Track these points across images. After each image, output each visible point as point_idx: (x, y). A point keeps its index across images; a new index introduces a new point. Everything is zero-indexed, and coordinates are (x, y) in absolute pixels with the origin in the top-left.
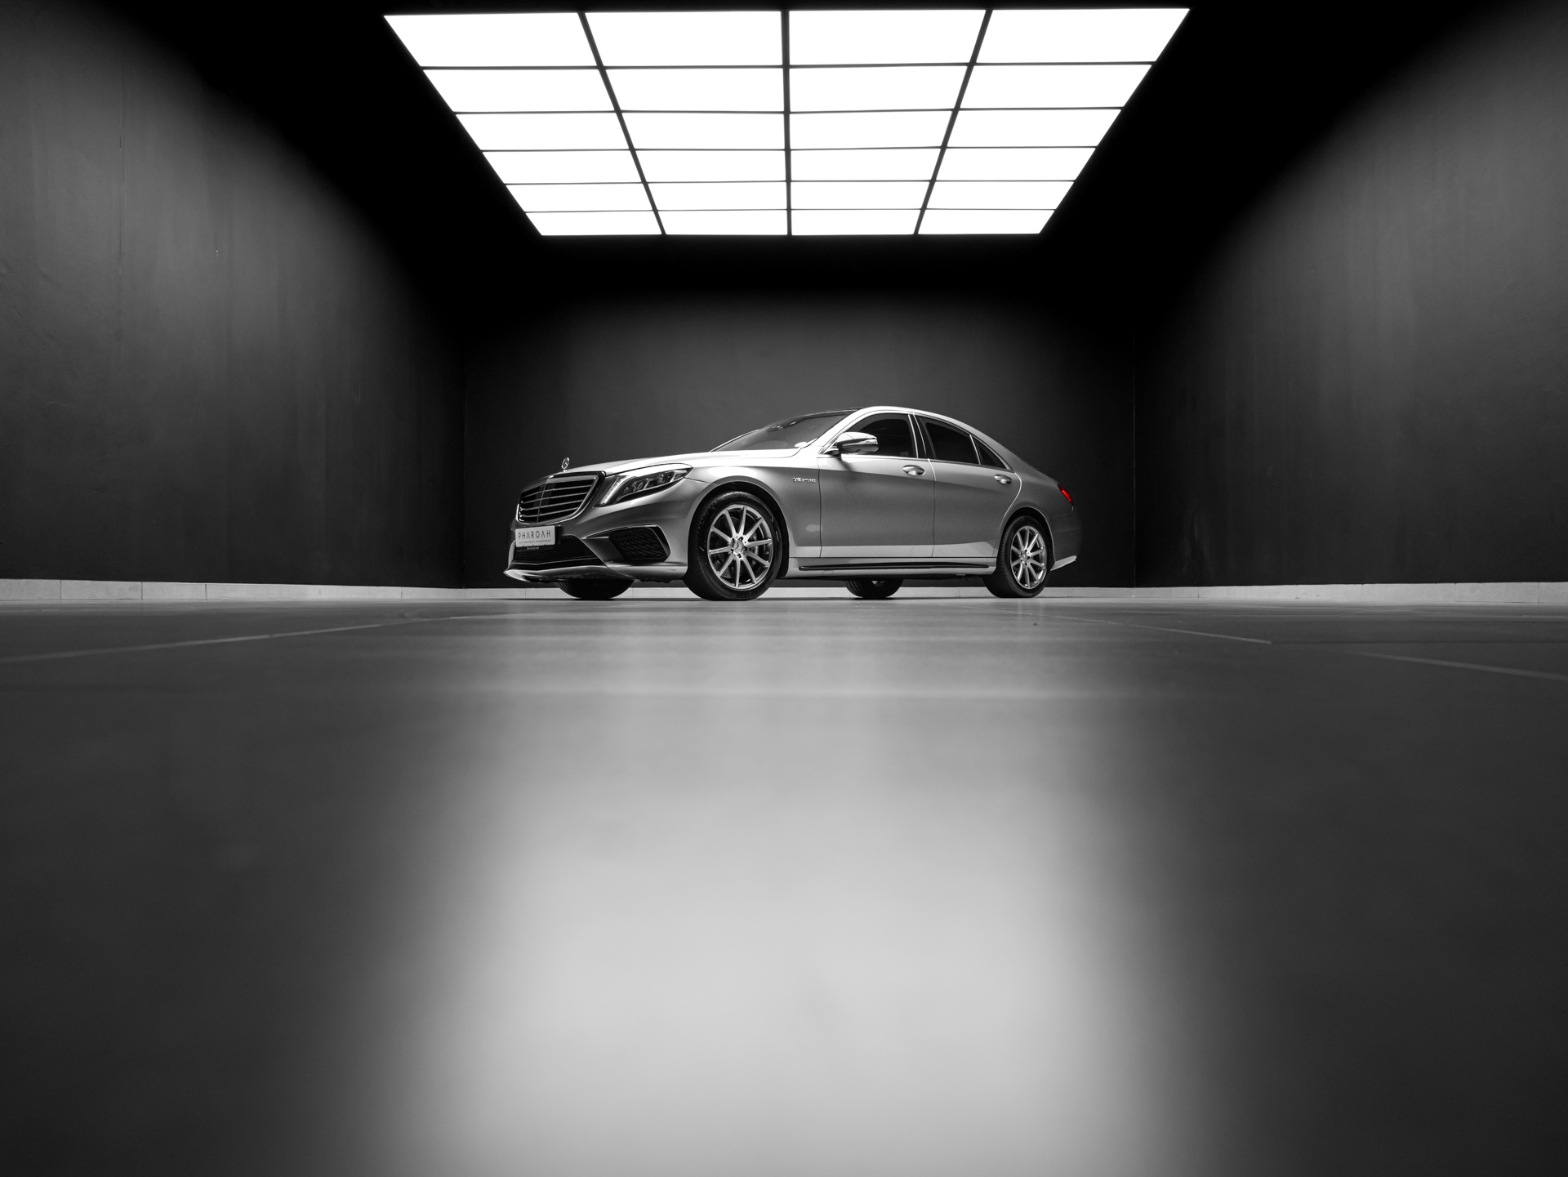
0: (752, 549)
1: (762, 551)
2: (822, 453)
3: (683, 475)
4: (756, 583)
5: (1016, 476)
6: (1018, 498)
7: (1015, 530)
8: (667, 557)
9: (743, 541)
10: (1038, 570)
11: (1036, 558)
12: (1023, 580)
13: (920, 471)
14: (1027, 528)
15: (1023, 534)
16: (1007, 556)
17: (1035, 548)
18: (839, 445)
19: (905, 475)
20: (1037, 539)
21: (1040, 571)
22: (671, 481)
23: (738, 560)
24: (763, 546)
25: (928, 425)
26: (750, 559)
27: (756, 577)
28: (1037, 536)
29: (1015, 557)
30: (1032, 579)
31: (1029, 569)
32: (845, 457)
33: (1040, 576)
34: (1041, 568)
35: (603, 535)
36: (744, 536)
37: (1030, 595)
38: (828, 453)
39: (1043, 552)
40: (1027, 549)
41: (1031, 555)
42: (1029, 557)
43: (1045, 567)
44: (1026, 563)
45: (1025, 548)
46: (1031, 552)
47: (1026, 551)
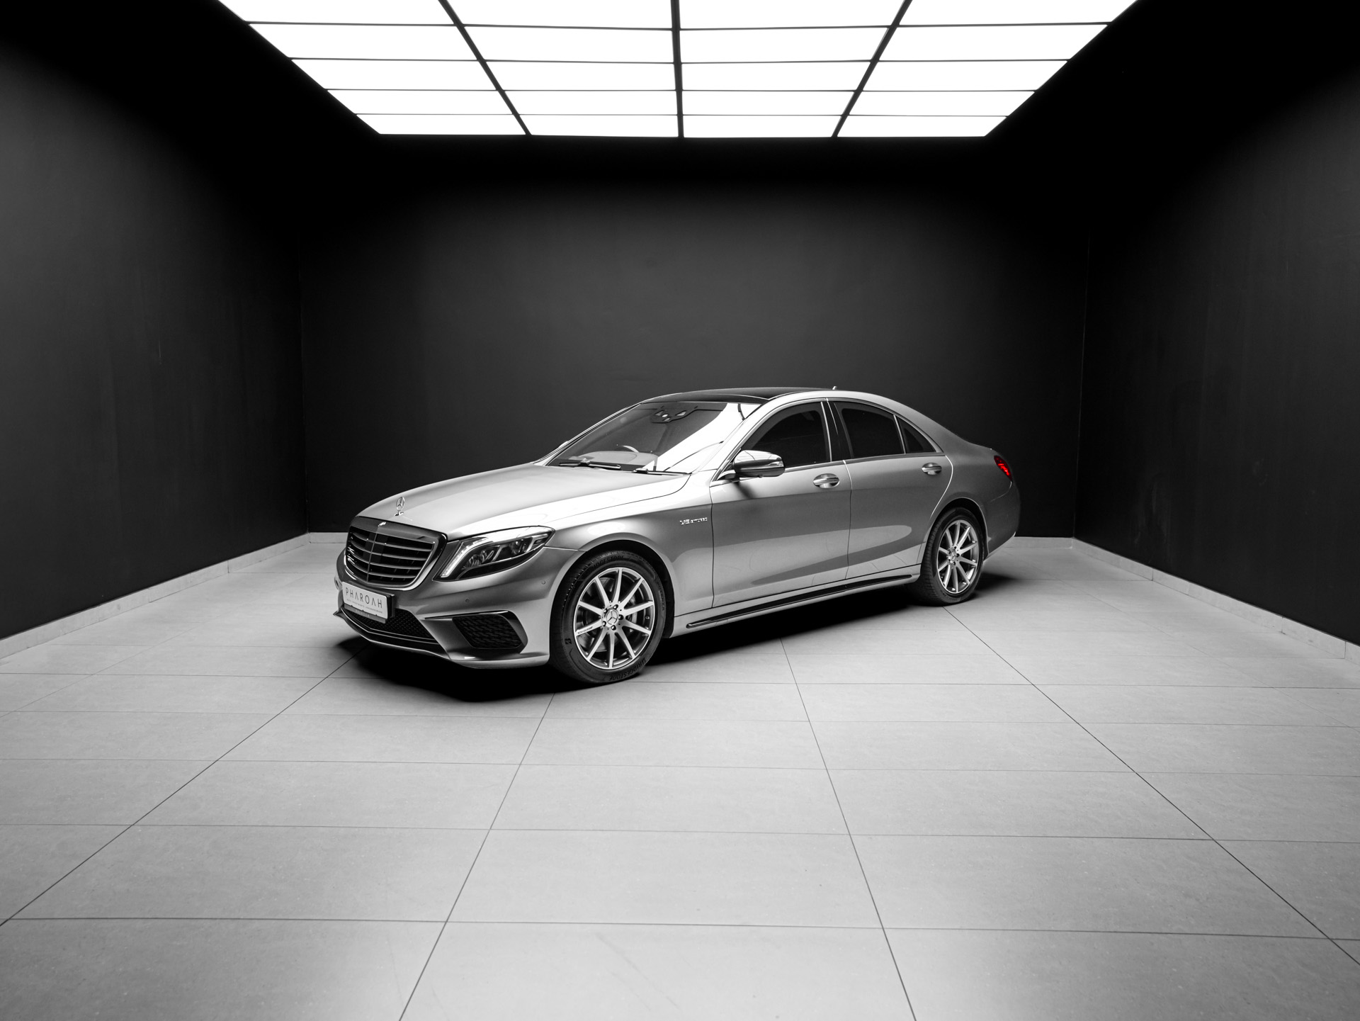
0: (629, 618)
1: (642, 619)
2: (715, 479)
3: (545, 540)
4: (634, 657)
5: (947, 461)
6: (948, 490)
7: (943, 527)
8: (523, 647)
9: (618, 609)
10: (967, 567)
11: (967, 555)
12: (951, 585)
13: (833, 480)
14: (958, 523)
15: (953, 530)
16: (932, 558)
17: (967, 543)
18: (737, 467)
19: (815, 489)
20: (970, 534)
21: (971, 568)
22: (528, 550)
23: (612, 633)
24: (643, 611)
25: (845, 412)
26: (626, 629)
27: (633, 648)
28: (969, 529)
29: (943, 558)
30: (961, 580)
31: (957, 568)
32: (745, 481)
33: (969, 576)
34: (971, 565)
35: (446, 616)
36: (619, 604)
37: (959, 600)
38: (723, 478)
39: (974, 547)
40: (958, 547)
41: (961, 552)
42: (958, 555)
43: (976, 565)
44: (955, 563)
45: (955, 545)
46: (961, 548)
47: (955, 548)
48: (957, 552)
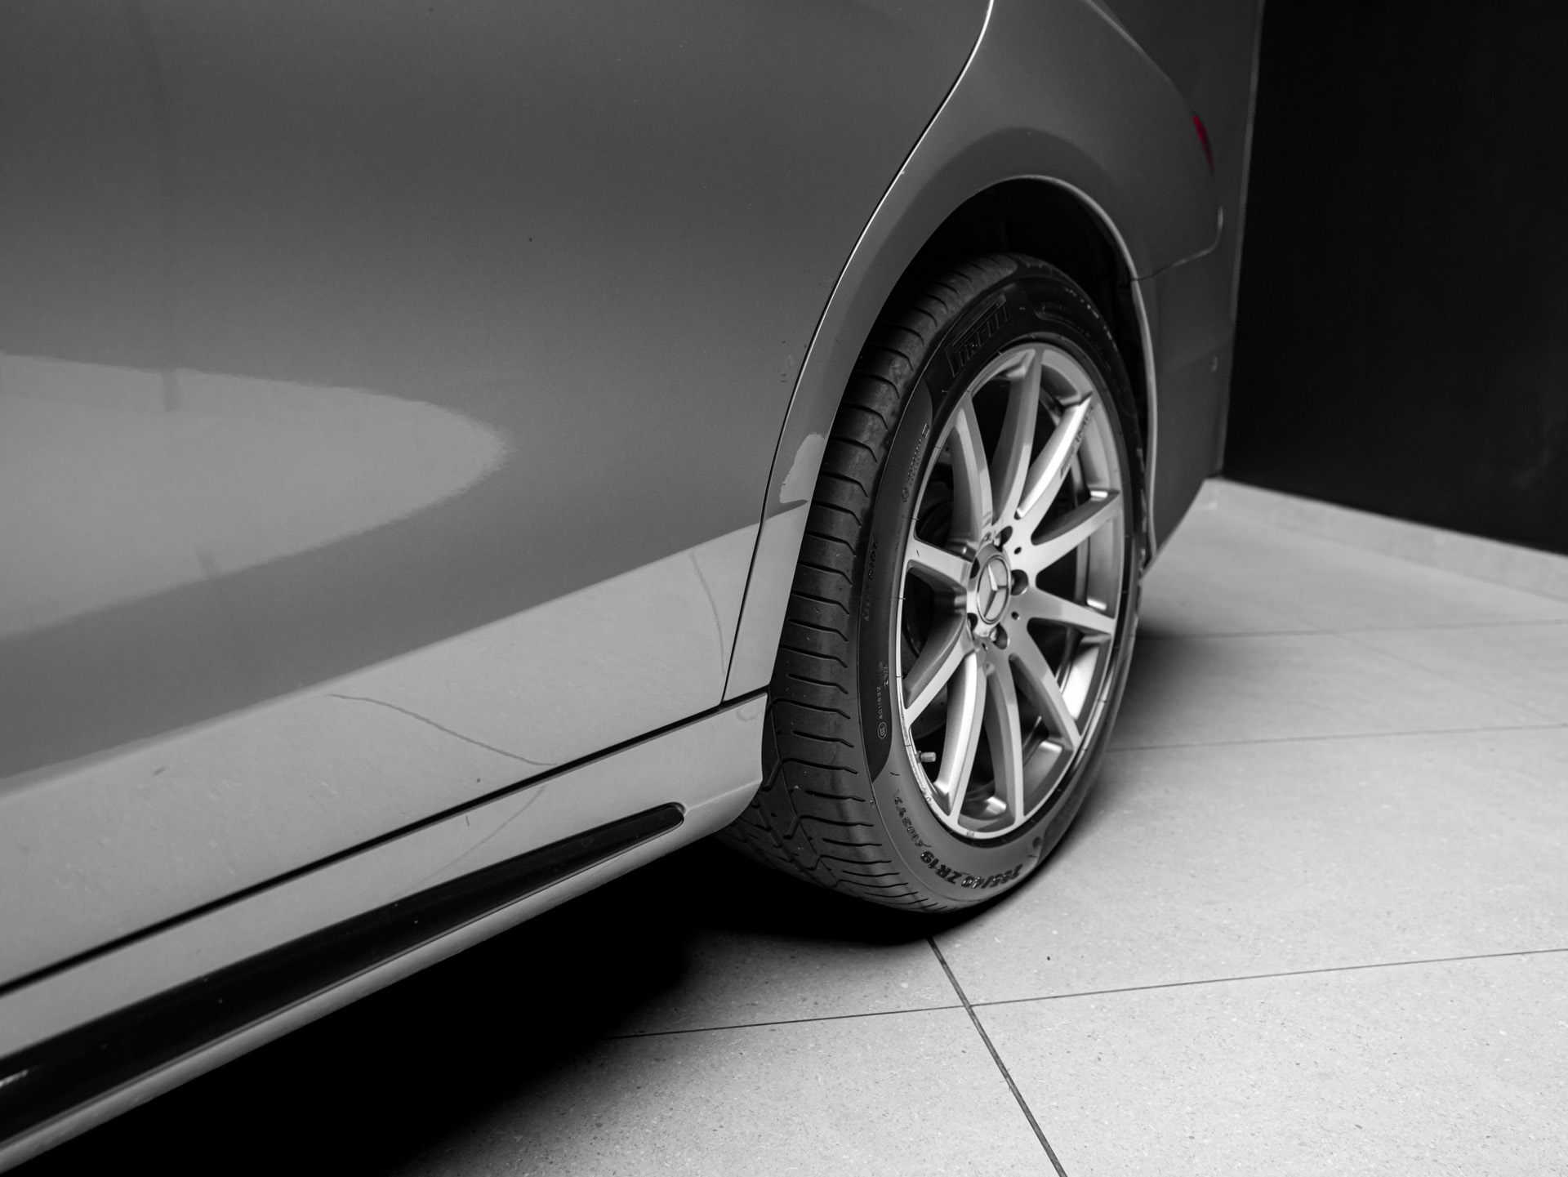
10: (1062, 647)
11: (1061, 575)
14: (1021, 363)
15: (992, 410)
17: (1065, 503)
30: (1036, 728)
39: (1098, 528)
40: (1017, 530)
41: (1034, 559)
42: (1019, 577)
43: (1108, 626)
44: (1000, 630)
45: (1006, 520)
46: (1038, 536)
47: (1005, 535)
48: (1015, 563)
